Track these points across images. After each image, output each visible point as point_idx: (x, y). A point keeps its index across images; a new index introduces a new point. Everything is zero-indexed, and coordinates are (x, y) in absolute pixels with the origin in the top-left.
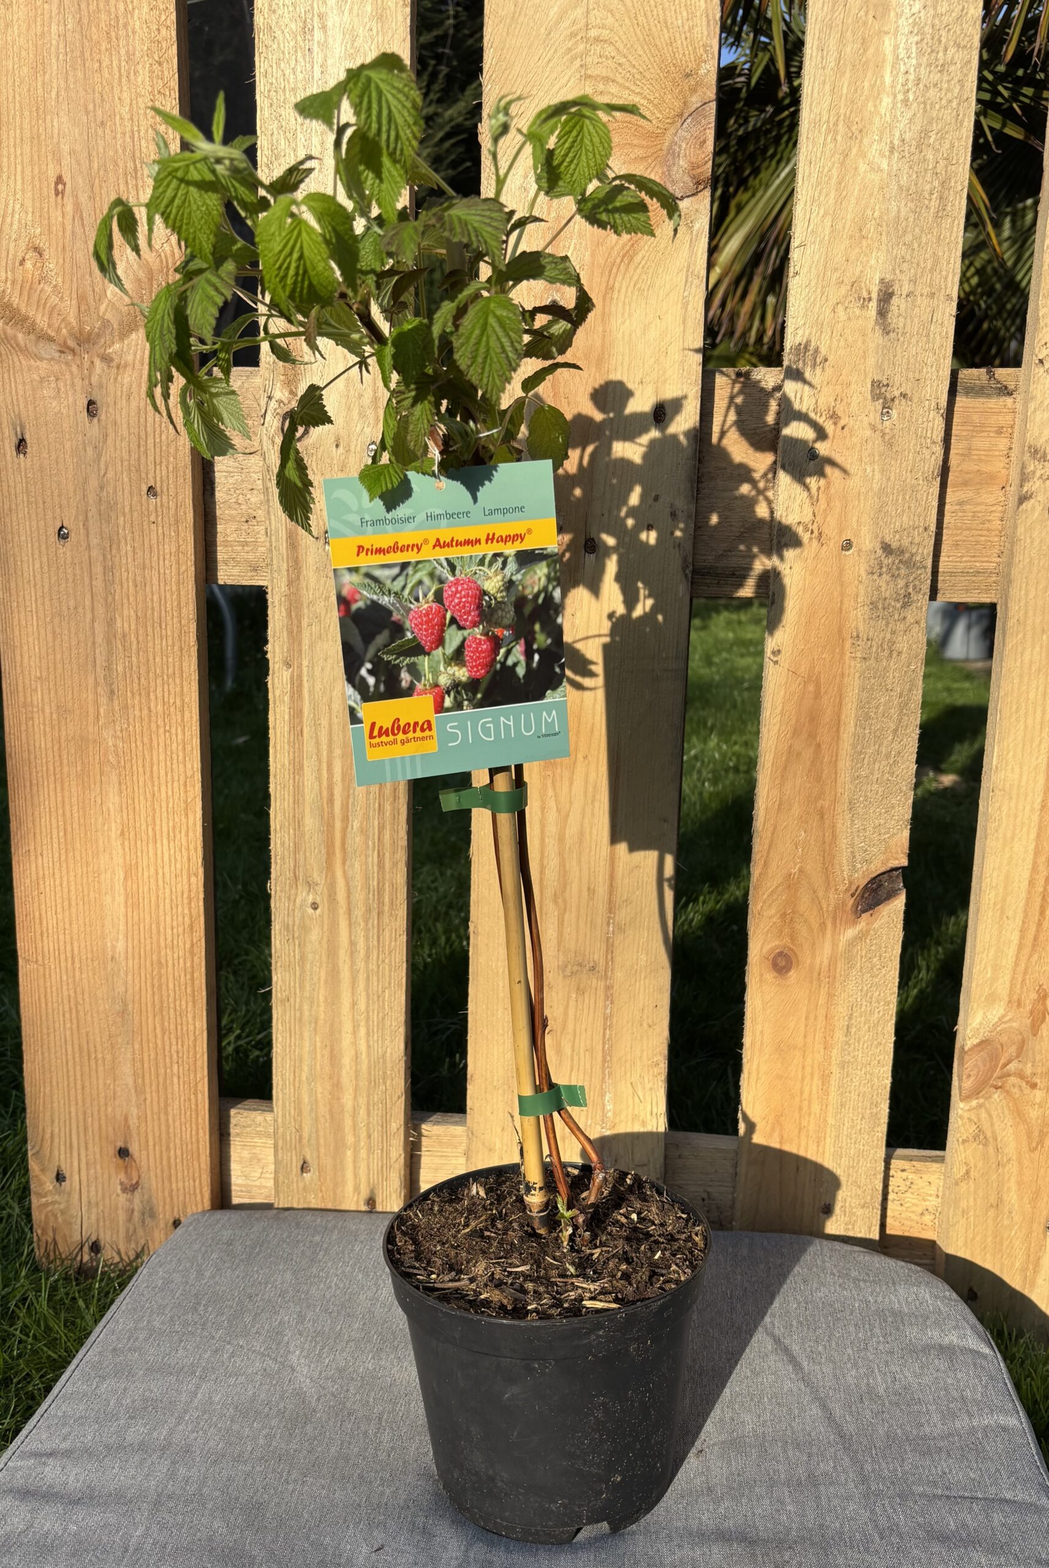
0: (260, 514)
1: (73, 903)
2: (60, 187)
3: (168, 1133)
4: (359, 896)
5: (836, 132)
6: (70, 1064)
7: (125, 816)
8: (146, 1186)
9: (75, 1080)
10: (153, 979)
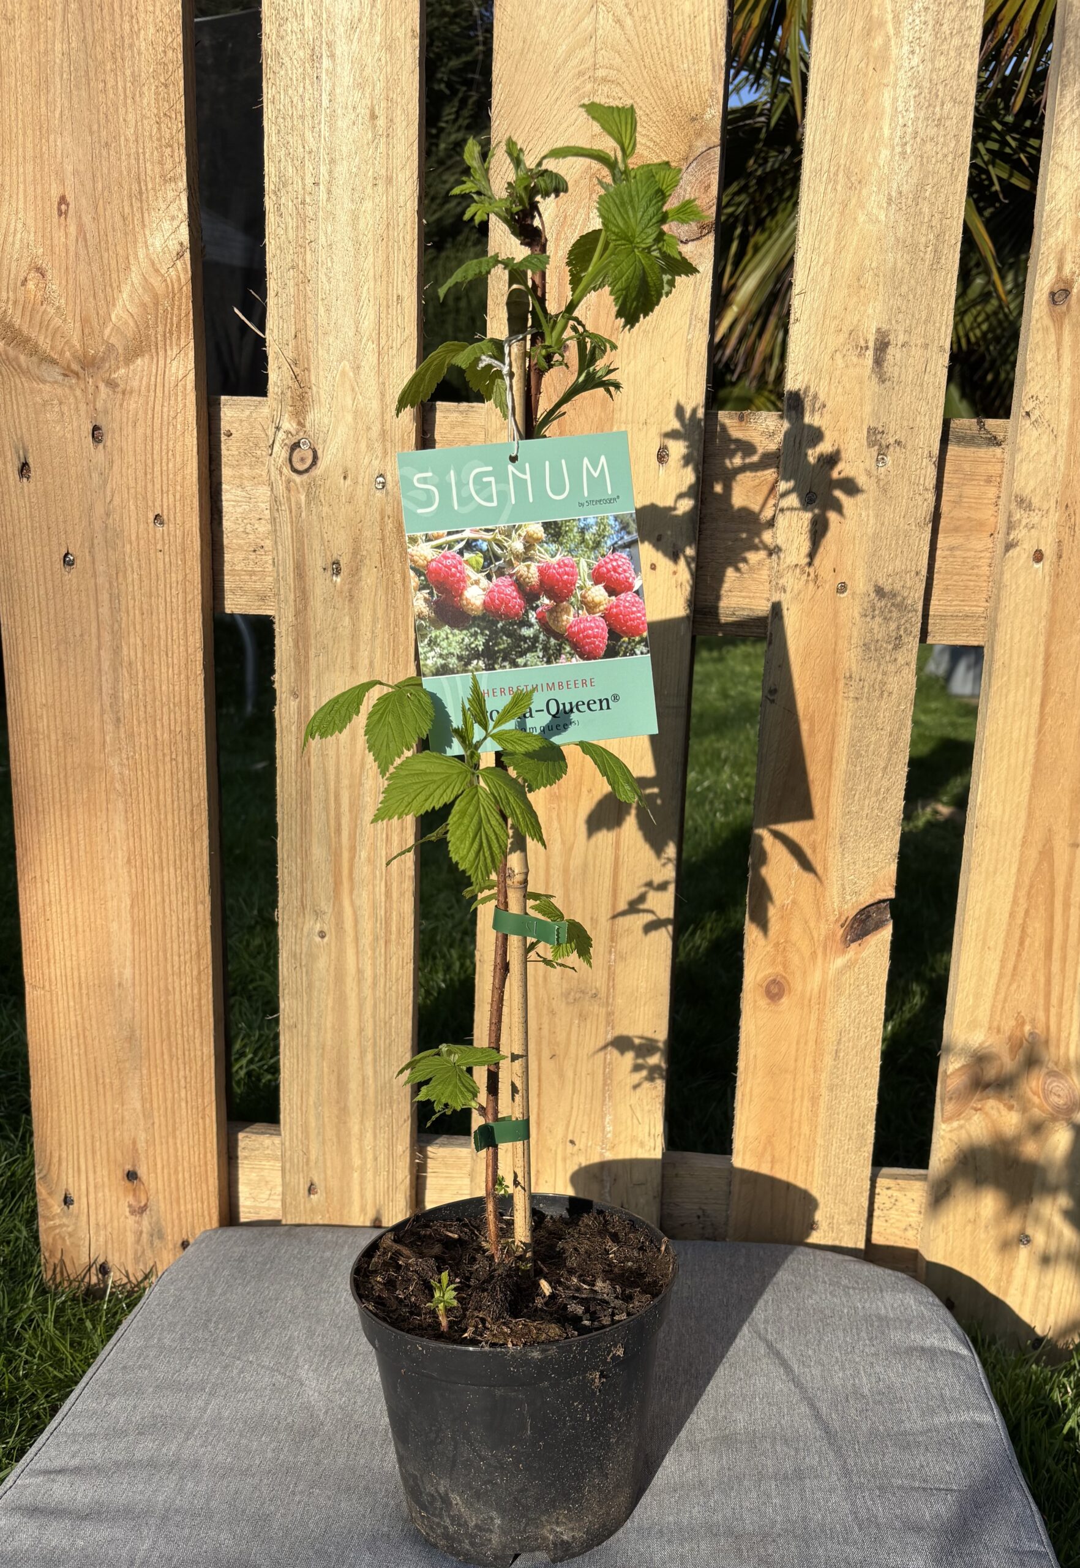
0: (268, 544)
1: (80, 929)
2: (63, 207)
3: (176, 1156)
4: (366, 925)
5: (836, 182)
6: (78, 1089)
7: (131, 844)
8: (155, 1208)
9: (83, 1105)
10: (160, 1005)
